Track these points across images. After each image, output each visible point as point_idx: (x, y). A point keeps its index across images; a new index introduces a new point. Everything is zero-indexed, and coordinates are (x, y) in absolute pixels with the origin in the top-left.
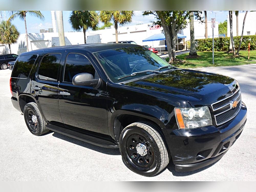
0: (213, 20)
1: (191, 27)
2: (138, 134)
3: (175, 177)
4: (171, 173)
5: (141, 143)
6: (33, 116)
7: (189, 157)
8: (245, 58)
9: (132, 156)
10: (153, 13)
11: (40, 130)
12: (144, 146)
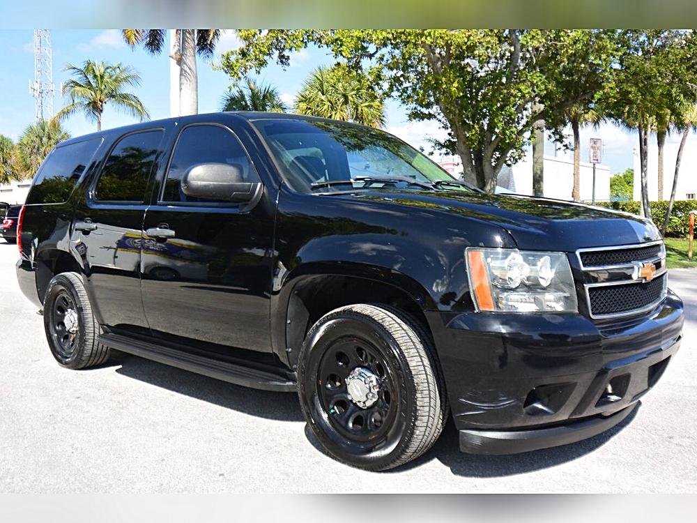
0: (595, 143)
1: (535, 163)
2: (354, 337)
3: (458, 477)
4: (448, 469)
5: (363, 367)
6: (69, 310)
7: (504, 401)
8: (680, 253)
9: (333, 408)
10: (435, 117)
11: (81, 351)
12: (369, 374)
